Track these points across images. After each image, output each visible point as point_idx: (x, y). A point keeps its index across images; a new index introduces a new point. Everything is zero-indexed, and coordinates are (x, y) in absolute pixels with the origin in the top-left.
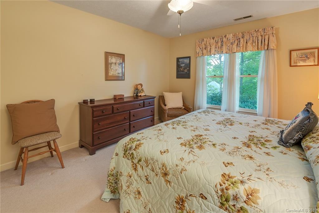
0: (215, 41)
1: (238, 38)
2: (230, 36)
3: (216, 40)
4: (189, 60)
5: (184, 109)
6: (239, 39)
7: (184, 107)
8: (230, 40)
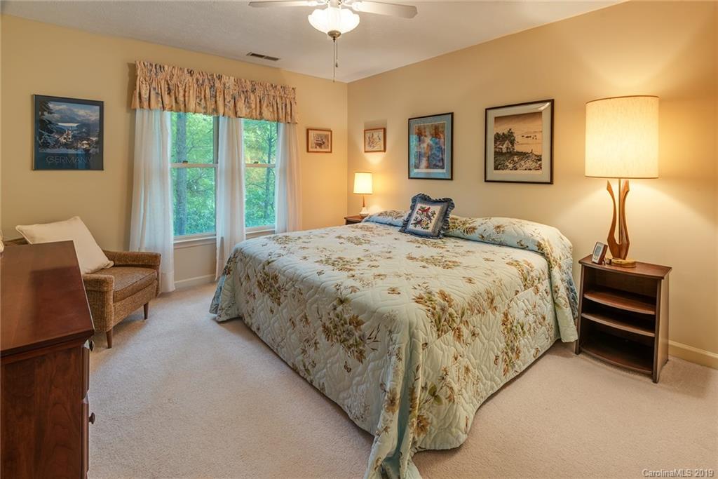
0: (195, 81)
1: (245, 90)
2: (230, 82)
3: (197, 80)
4: (98, 113)
5: (114, 266)
6: (247, 91)
7: (112, 263)
8: (229, 88)
